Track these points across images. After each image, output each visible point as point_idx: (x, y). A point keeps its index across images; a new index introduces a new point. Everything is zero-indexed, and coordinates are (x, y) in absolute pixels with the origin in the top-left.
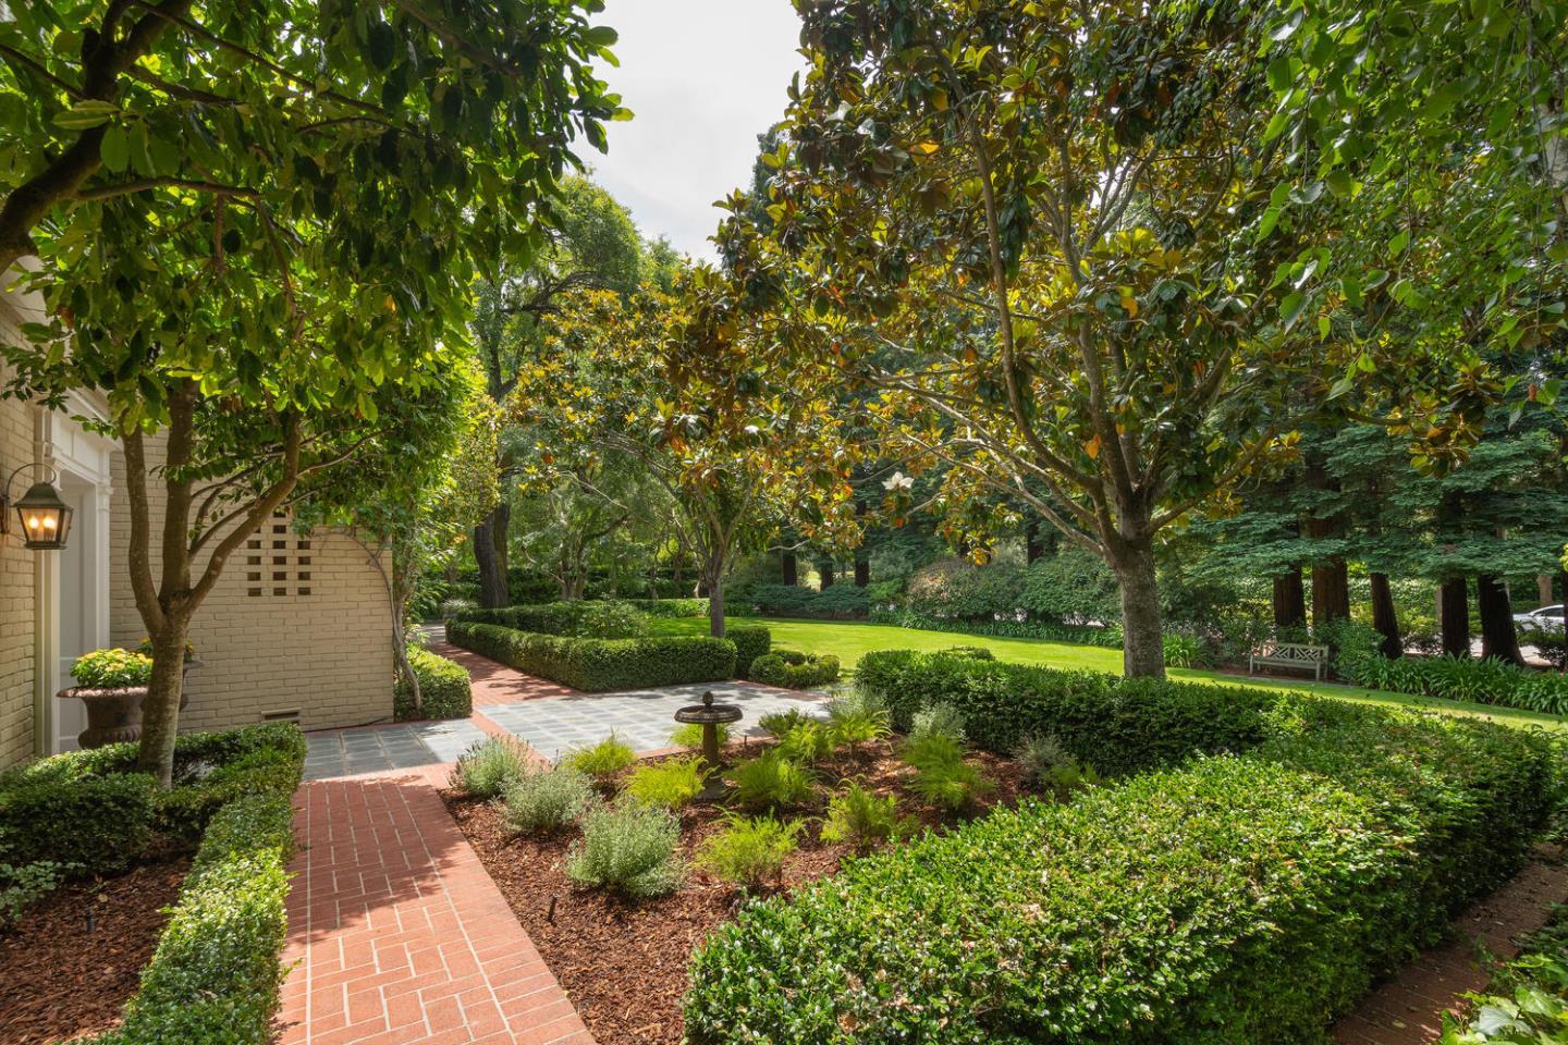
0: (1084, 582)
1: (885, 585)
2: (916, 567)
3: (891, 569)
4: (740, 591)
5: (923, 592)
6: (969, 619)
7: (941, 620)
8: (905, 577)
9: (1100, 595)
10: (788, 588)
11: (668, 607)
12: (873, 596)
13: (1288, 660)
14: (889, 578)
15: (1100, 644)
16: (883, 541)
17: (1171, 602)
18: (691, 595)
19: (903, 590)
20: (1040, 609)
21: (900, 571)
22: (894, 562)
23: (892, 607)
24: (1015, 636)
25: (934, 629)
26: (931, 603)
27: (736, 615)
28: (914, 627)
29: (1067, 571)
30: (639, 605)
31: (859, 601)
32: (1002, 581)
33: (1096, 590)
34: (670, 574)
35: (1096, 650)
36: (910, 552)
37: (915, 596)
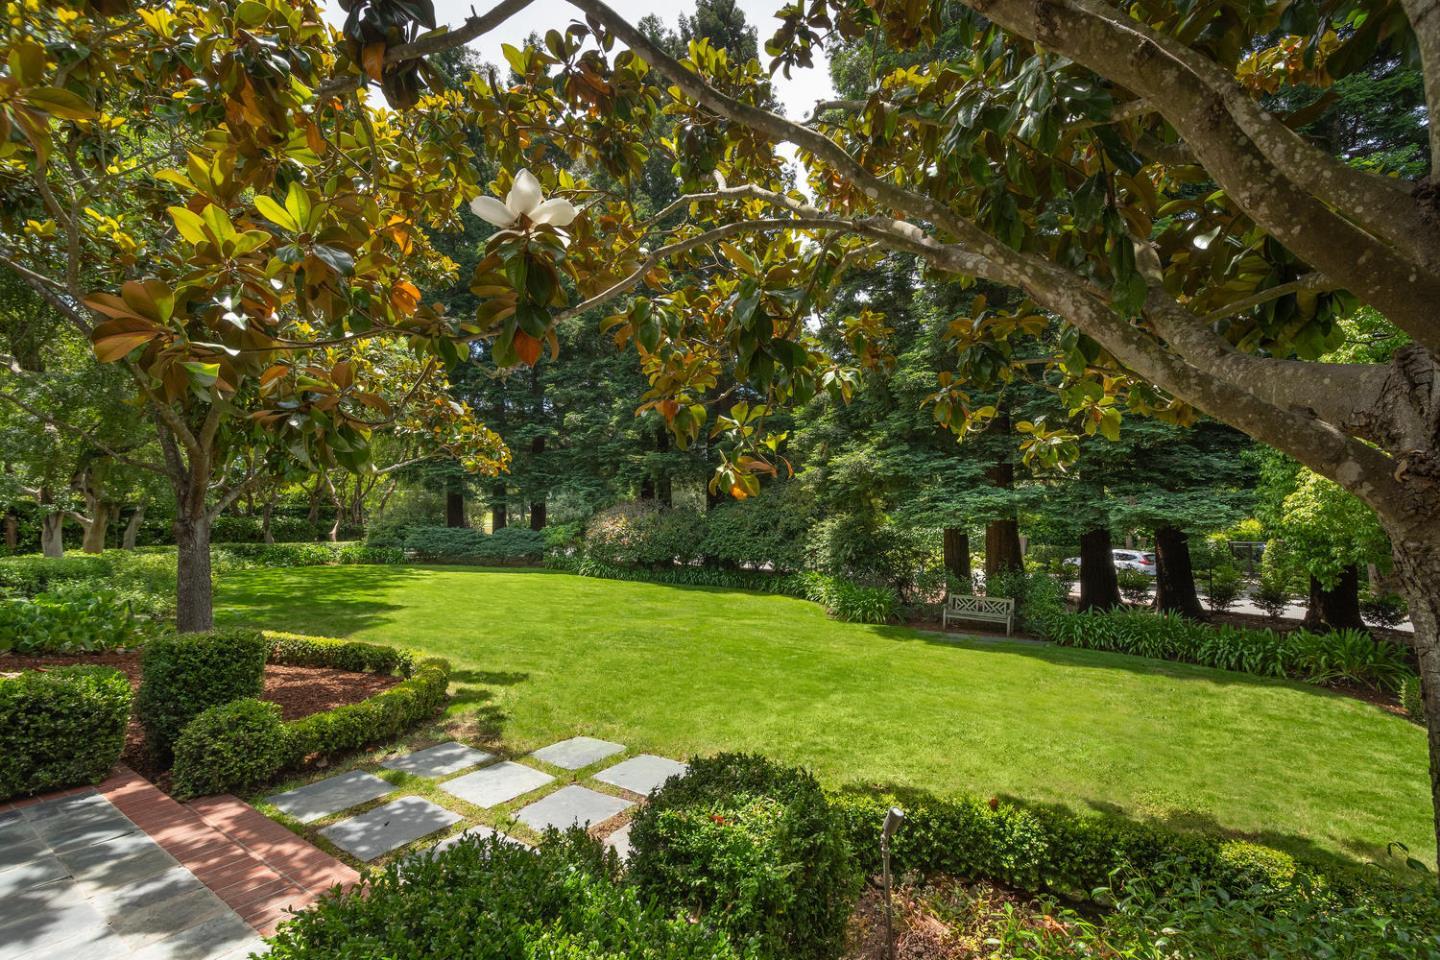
0: (764, 528)
1: (561, 528)
2: (596, 510)
3: (571, 511)
4: (389, 533)
5: (603, 536)
6: (649, 566)
7: (621, 566)
8: (585, 518)
9: (782, 542)
10: (450, 530)
11: (285, 553)
12: (549, 540)
13: (976, 613)
14: (568, 520)
15: (781, 593)
16: (560, 482)
17: (854, 551)
18: (324, 537)
19: (582, 533)
20: (722, 556)
21: (580, 513)
22: (573, 504)
23: (569, 552)
24: (697, 584)
25: (614, 577)
26: (612, 549)
27: (382, 562)
28: (592, 575)
29: (750, 517)
30: (238, 552)
31: (533, 546)
32: (685, 527)
33: (778, 537)
34: (303, 513)
35: (778, 598)
36: (590, 494)
37: (593, 541)
